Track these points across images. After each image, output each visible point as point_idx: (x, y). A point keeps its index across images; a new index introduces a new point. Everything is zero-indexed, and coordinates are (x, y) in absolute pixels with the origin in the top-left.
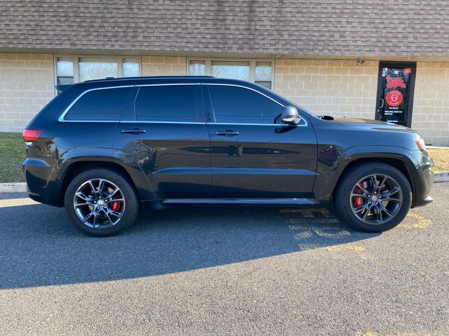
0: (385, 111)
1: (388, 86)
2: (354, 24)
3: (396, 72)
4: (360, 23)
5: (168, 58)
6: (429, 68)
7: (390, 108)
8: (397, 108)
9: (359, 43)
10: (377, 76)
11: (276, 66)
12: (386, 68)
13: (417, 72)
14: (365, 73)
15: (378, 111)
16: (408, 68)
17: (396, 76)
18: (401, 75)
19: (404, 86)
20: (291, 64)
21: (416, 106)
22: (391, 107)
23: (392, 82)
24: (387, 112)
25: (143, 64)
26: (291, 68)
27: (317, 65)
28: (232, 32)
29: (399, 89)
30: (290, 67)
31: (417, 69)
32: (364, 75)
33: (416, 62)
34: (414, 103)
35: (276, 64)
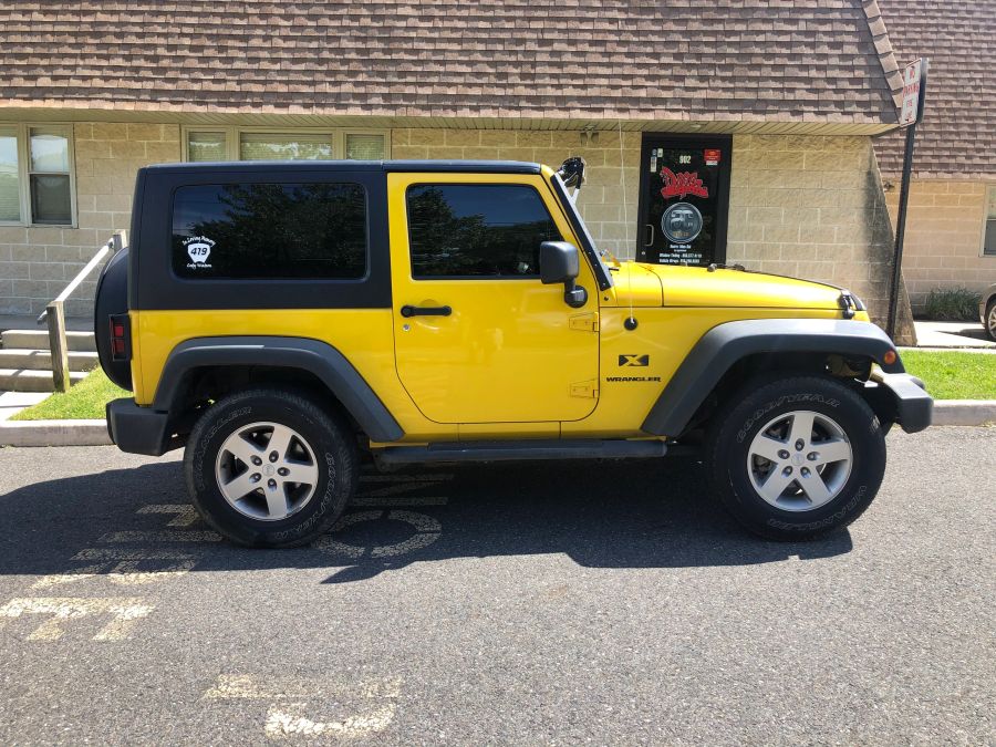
0: (661, 255)
1: (666, 193)
2: (557, 47)
3: (685, 159)
4: (572, 42)
5: (136, 126)
6: (764, 149)
7: (672, 246)
8: (689, 247)
9: (569, 92)
10: (637, 169)
11: (394, 146)
12: (660, 151)
13: (734, 158)
14: (609, 161)
15: (643, 253)
16: (714, 148)
17: (684, 168)
18: (697, 165)
19: (704, 193)
20: (429, 140)
21: (736, 242)
22: (674, 244)
23: (674, 184)
24: (666, 255)
25: (78, 140)
26: (431, 150)
27: (492, 143)
28: (265, 65)
29: (691, 199)
30: (427, 147)
31: (734, 150)
32: (605, 166)
33: (731, 135)
34: (729, 236)
35: (394, 141)
